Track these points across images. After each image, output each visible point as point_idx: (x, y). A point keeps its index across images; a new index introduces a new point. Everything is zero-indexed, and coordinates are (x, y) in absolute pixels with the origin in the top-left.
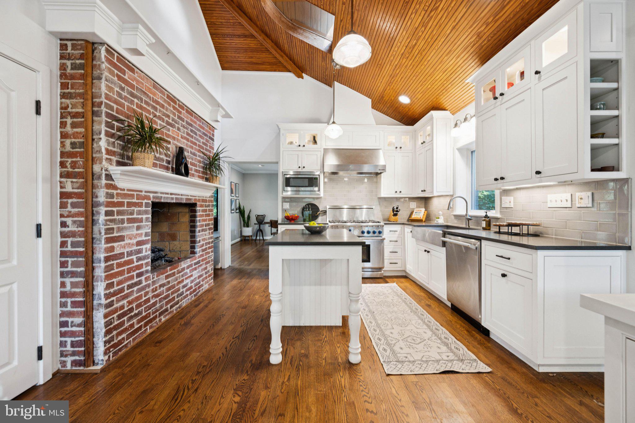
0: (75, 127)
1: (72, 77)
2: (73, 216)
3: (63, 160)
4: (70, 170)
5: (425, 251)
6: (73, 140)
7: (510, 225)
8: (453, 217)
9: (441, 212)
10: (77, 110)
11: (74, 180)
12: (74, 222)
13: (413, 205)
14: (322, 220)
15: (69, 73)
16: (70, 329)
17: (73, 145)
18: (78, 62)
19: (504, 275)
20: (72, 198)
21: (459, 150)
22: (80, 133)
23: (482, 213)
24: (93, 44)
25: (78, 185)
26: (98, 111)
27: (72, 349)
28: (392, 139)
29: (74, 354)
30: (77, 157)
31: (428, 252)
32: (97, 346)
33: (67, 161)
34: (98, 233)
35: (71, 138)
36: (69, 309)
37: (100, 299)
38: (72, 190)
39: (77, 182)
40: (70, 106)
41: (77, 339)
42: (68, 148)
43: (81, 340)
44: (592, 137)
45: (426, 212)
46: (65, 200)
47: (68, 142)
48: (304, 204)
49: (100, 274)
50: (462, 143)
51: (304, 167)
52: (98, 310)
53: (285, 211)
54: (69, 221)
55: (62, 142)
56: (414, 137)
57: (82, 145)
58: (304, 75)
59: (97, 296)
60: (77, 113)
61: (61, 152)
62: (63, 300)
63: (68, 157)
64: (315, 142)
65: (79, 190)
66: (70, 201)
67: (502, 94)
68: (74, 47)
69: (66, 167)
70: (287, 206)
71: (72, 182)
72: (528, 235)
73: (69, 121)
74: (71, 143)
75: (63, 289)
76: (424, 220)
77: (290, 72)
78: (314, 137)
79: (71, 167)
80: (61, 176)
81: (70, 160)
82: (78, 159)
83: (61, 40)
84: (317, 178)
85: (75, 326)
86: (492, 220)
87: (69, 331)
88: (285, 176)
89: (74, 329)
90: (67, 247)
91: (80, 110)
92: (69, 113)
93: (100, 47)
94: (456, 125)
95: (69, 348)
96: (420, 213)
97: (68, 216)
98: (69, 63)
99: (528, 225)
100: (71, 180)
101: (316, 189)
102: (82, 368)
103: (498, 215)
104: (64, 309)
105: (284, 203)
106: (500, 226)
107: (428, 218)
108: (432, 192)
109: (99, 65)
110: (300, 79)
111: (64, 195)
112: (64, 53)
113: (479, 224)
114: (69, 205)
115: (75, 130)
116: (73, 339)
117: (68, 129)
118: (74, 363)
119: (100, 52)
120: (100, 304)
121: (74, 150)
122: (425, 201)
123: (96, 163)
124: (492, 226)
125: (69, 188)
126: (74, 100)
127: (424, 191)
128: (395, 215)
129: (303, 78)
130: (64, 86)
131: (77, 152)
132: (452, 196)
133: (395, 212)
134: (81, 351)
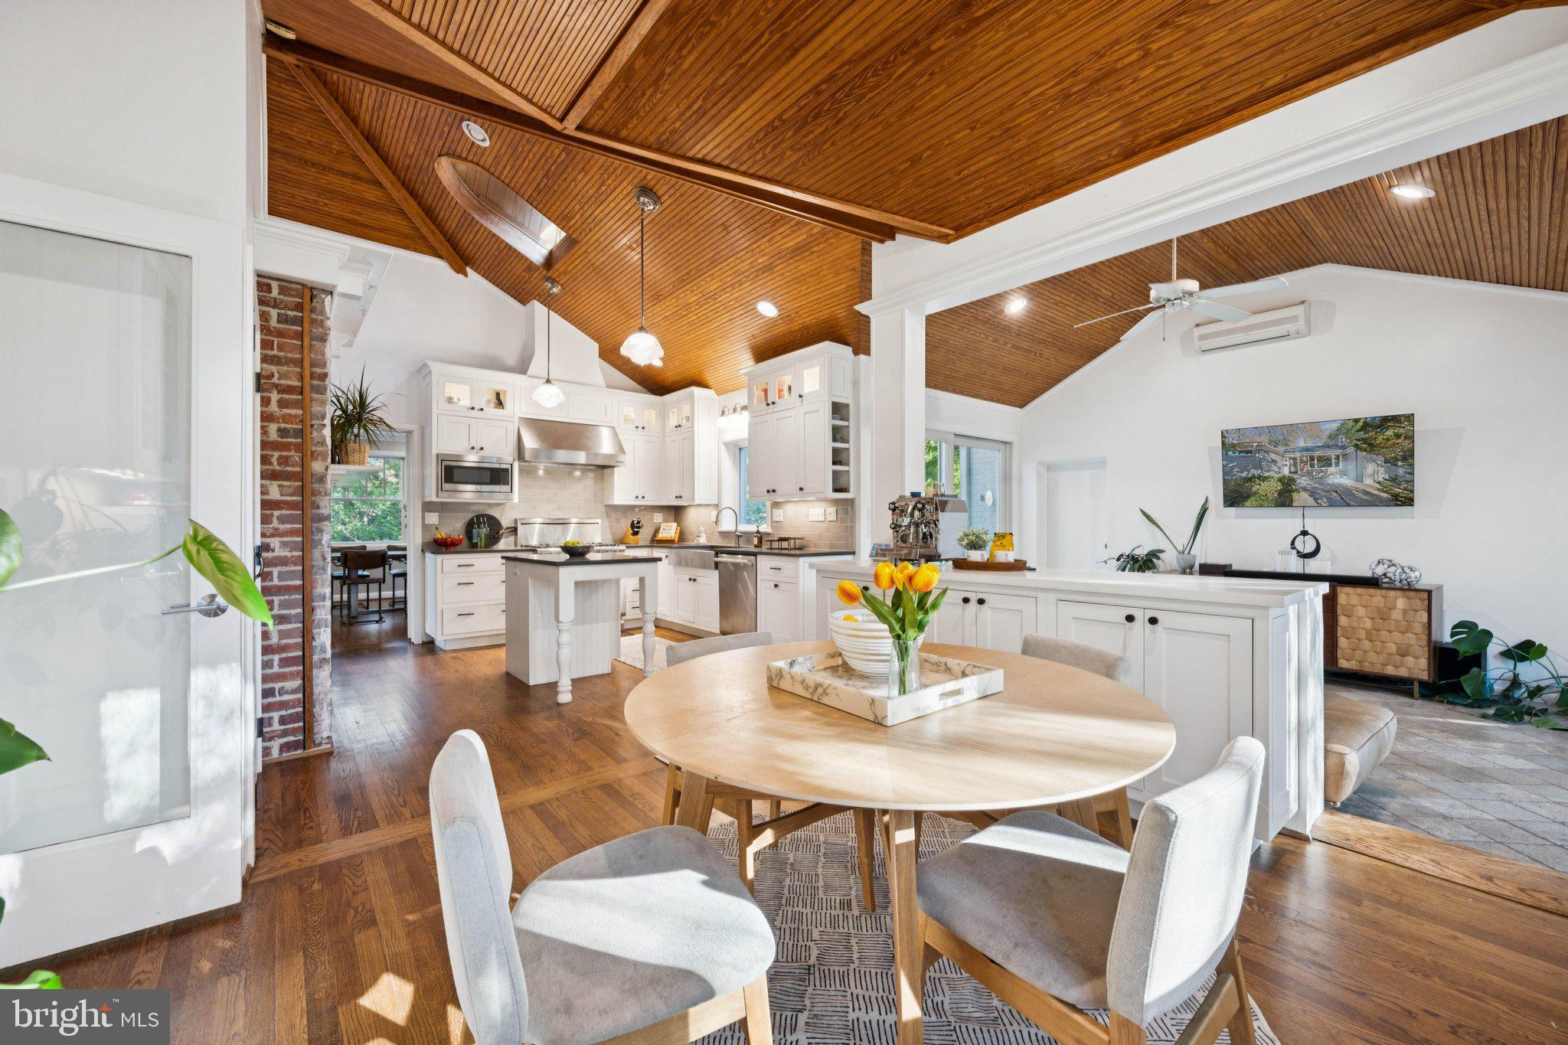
0: (287, 407)
1: (280, 334)
2: (281, 535)
3: (264, 452)
4: (277, 468)
5: (690, 579)
6: (283, 425)
7: (781, 540)
8: (717, 534)
9: (702, 528)
10: (290, 383)
11: (285, 483)
12: (284, 544)
13: (658, 517)
14: (506, 544)
15: (275, 328)
16: (278, 698)
17: (282, 432)
18: (291, 313)
19: (776, 586)
20: (279, 509)
21: (726, 444)
22: (296, 416)
23: (752, 528)
24: (312, 289)
25: (292, 490)
26: (319, 386)
27: (283, 727)
28: (631, 412)
29: (285, 733)
30: (290, 450)
31: (695, 580)
32: (319, 719)
33: (272, 456)
34: (320, 559)
35: (278, 422)
36: (276, 669)
37: (325, 652)
38: (279, 498)
39: (290, 487)
40: (276, 375)
41: (290, 711)
42: (273, 435)
43: (297, 713)
44: (834, 463)
45: (679, 528)
46: (268, 512)
47: (273, 428)
48: (471, 516)
49: (324, 617)
50: (731, 436)
51: (482, 449)
52: (321, 667)
53: (425, 527)
54: (275, 542)
55: (262, 427)
56: (663, 416)
57: (300, 433)
58: (468, 269)
59: (319, 649)
60: (289, 386)
61: (262, 441)
62: (266, 658)
63: (274, 450)
64: (500, 403)
65: (294, 498)
66: (276, 513)
67: (773, 403)
68: (282, 290)
69: (271, 464)
70: (433, 518)
71: (279, 486)
72: (795, 549)
73: (275, 396)
74: (279, 430)
75: (266, 643)
76: (676, 540)
77: (441, 257)
78: (498, 395)
79: (279, 464)
80: (262, 477)
81: (276, 454)
82: (292, 453)
83: (258, 276)
84: (508, 469)
85: (287, 693)
86: (764, 536)
87: (275, 703)
88: (444, 463)
89: (286, 697)
90: (272, 580)
91: (296, 383)
92: (276, 386)
93: (323, 296)
94: (723, 413)
95: (276, 726)
96: (669, 531)
97: (272, 536)
98: (274, 313)
99: (794, 539)
100: (279, 483)
101: (505, 488)
102: (300, 751)
103: (769, 530)
104: (268, 671)
105: (427, 514)
106: (771, 541)
107: (682, 536)
108: (693, 500)
109: (322, 321)
110: (461, 276)
111: (266, 505)
112: (265, 296)
113: (749, 541)
114: (275, 520)
115: (285, 411)
116: (284, 713)
117: (274, 407)
118: (284, 747)
119: (323, 302)
120: (325, 659)
121: (284, 440)
122: (676, 512)
123: (316, 460)
124: (763, 542)
125: (275, 493)
126: (285, 368)
127: (680, 497)
128: (636, 533)
129: (466, 275)
130: (266, 344)
131: (290, 444)
132: (717, 506)
133: (635, 528)
134: (299, 727)
